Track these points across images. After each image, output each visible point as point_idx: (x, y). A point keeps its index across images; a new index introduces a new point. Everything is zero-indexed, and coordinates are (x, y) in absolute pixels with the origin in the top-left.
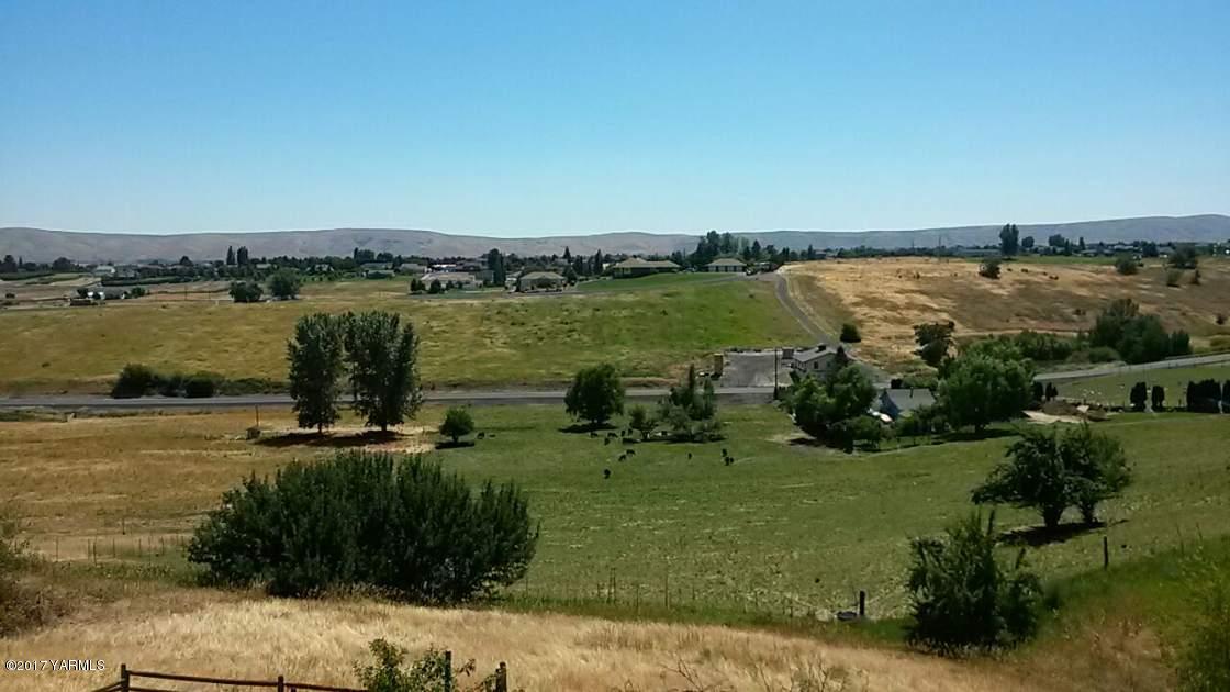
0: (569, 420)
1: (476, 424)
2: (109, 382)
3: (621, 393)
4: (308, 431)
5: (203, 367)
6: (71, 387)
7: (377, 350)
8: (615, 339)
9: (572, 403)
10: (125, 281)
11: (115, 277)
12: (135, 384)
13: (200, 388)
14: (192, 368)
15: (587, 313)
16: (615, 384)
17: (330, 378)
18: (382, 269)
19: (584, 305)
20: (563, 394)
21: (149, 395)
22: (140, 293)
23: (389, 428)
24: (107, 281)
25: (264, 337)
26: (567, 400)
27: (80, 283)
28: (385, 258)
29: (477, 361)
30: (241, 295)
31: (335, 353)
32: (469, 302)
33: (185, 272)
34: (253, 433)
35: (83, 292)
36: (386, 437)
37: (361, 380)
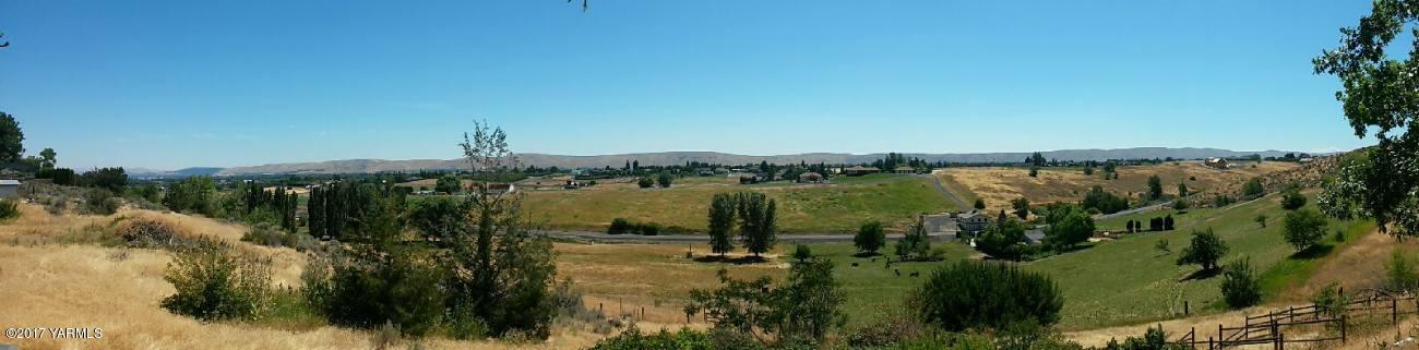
0: (855, 250)
1: (813, 252)
2: (606, 226)
3: (884, 236)
4: (717, 254)
5: (650, 220)
6: (589, 228)
7: (755, 211)
8: (860, 208)
9: (858, 241)
10: (585, 178)
11: (580, 176)
12: (619, 227)
13: (650, 230)
14: (645, 221)
15: (841, 194)
16: (881, 231)
17: (729, 226)
18: (705, 171)
19: (838, 190)
20: (853, 236)
21: (626, 233)
22: (593, 183)
23: (760, 255)
24: (578, 177)
25: (675, 206)
26: (855, 240)
27: (566, 178)
28: (706, 165)
29: (789, 219)
30: (644, 185)
31: (732, 213)
32: (775, 188)
33: (610, 174)
34: (689, 255)
35: (569, 182)
36: (759, 260)
37: (745, 229)
